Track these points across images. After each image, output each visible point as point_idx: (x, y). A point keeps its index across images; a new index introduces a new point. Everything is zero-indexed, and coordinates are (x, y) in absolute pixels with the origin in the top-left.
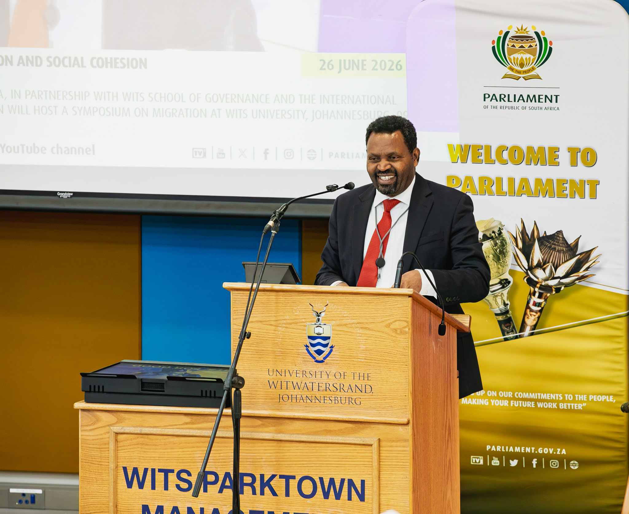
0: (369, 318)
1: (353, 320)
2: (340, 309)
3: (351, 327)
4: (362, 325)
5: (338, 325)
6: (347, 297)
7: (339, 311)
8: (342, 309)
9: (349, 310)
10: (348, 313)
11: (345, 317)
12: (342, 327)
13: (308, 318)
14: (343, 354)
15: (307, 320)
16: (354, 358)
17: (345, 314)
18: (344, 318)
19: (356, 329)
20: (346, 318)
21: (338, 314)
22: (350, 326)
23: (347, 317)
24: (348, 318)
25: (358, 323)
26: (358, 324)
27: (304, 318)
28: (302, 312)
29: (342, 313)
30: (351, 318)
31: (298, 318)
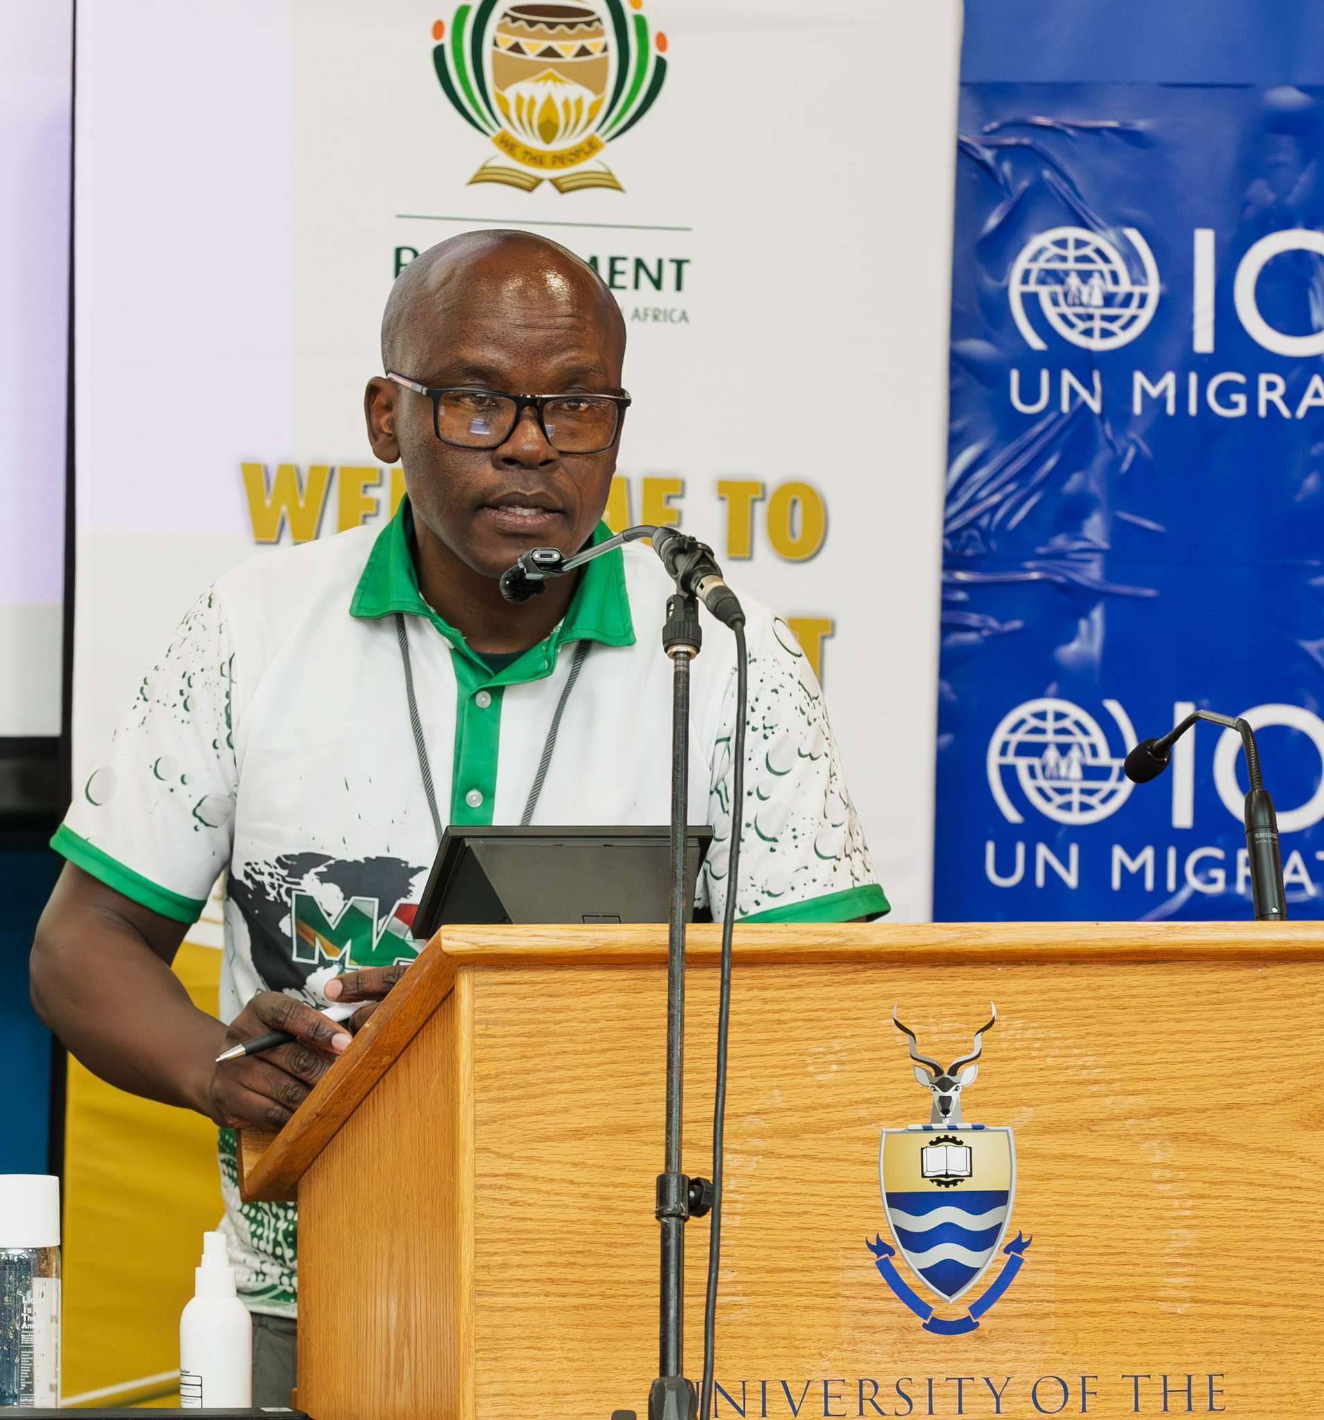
0: (1212, 1080)
1: (1131, 1099)
2: (1058, 1043)
3: (1119, 1136)
4: (1175, 1124)
5: (1047, 1130)
6: (1097, 981)
7: (1056, 1052)
8: (1069, 1042)
9: (1106, 1045)
10: (1103, 1061)
11: (1086, 1082)
12: (1068, 1135)
13: (887, 1099)
14: (1076, 1280)
15: (885, 1111)
16: (1137, 1298)
17: (1084, 1067)
18: (1081, 1090)
19: (1147, 1145)
20: (1094, 1088)
21: (1050, 1068)
22: (1112, 1128)
23: (1096, 1082)
24: (1103, 1088)
25: (1156, 1113)
26: (1156, 1122)
27: (867, 1101)
28: (856, 1066)
29: (1072, 1062)
30: (1116, 1086)
31: (837, 1099)
